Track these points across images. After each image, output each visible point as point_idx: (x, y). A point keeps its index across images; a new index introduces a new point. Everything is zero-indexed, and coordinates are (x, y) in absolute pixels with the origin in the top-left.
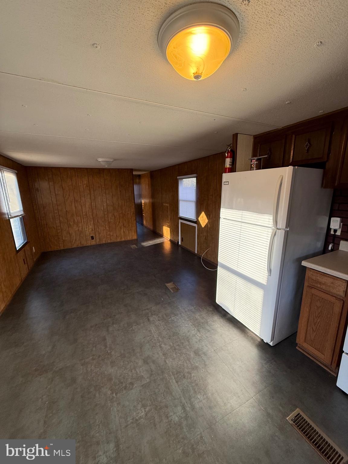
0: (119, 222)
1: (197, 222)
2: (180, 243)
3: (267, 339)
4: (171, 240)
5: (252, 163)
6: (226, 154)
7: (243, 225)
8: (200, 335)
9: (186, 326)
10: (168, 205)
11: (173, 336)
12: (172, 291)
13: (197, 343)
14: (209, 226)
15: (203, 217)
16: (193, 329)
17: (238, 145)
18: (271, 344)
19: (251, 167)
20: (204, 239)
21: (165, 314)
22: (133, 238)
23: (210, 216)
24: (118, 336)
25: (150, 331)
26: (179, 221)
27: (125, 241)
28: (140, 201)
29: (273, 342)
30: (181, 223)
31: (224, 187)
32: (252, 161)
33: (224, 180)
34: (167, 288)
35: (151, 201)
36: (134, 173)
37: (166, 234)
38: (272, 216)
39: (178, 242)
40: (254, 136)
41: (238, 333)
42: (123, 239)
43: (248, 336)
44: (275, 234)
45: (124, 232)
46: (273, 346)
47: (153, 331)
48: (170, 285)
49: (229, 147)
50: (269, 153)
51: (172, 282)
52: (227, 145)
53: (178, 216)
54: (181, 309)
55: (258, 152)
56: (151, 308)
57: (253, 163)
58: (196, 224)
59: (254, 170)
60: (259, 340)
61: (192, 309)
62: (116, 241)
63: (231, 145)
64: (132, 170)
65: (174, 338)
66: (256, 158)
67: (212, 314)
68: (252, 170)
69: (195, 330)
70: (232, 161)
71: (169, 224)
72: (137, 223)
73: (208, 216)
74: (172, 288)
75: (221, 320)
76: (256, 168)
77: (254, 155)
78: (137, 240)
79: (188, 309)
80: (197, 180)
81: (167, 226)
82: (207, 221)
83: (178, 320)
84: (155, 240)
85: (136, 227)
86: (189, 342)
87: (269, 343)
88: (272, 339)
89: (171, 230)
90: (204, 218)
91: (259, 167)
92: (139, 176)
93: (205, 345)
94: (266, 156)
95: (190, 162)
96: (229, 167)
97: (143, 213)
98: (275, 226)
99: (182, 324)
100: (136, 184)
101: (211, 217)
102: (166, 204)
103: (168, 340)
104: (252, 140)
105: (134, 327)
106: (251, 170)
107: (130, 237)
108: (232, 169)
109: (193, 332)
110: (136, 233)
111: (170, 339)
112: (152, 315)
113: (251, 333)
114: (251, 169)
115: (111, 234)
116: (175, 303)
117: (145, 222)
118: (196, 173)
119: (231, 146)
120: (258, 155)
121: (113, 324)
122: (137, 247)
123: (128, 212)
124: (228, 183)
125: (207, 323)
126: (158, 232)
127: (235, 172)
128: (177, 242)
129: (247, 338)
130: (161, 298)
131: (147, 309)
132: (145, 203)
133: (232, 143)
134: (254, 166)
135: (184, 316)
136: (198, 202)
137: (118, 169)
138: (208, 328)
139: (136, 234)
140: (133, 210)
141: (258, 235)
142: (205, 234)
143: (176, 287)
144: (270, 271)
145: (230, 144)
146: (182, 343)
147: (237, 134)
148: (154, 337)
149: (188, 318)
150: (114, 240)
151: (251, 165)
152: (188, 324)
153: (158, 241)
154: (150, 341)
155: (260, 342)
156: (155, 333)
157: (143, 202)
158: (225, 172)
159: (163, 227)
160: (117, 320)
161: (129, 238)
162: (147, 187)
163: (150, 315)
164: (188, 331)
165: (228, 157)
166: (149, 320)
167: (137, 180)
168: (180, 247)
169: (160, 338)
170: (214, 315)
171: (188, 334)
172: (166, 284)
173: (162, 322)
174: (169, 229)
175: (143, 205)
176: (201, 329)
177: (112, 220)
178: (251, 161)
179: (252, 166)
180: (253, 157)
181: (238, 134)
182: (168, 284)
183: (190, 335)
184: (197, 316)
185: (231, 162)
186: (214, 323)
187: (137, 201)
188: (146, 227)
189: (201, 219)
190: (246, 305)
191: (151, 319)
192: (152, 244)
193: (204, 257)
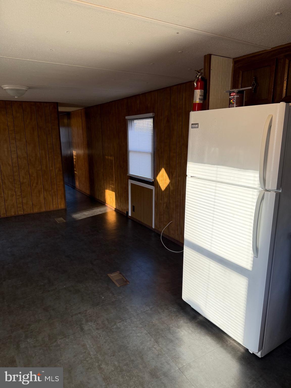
0: (37, 183)
1: (154, 183)
2: (130, 214)
3: (254, 348)
4: (116, 210)
5: (230, 97)
6: (195, 84)
7: (218, 185)
8: (158, 348)
9: (138, 336)
10: (112, 158)
11: (119, 352)
12: (117, 285)
13: (154, 359)
14: (171, 188)
15: (162, 176)
16: (149, 339)
17: (211, 71)
18: (259, 355)
19: (230, 103)
20: (164, 207)
21: (107, 320)
22: (60, 208)
23: (172, 175)
24: (34, 355)
25: (84, 345)
26: (129, 182)
27: (46, 212)
28: (69, 152)
29: (262, 351)
30: (132, 184)
31: (192, 132)
32: (232, 94)
33: (192, 121)
34: (110, 281)
35: (87, 152)
36: (61, 109)
37: (109, 200)
38: (258, 172)
39: (128, 213)
40: (234, 59)
41: (213, 343)
42: (43, 210)
43: (227, 345)
44: (263, 198)
45: (45, 198)
46: (262, 358)
47: (88, 346)
48: (114, 276)
49: (199, 74)
50: (254, 84)
51: (118, 272)
52: (195, 70)
53: (128, 175)
54: (130, 310)
55: (240, 81)
56: (86, 311)
57: (232, 97)
58: (154, 186)
59: (234, 107)
60: (242, 350)
61: (147, 311)
62: (32, 212)
63: (202, 71)
64: (56, 105)
65: (119, 354)
66: (236, 90)
67: (177, 316)
68: (232, 107)
69: (151, 340)
70: (203, 94)
71: (114, 187)
72: (66, 186)
73: (171, 174)
74: (116, 281)
75: (190, 324)
76: (236, 105)
77: (234, 86)
78: (65, 210)
79: (141, 311)
80: (154, 121)
81: (111, 189)
82: (168, 181)
83: (127, 327)
84: (93, 210)
85: (65, 191)
86: (142, 359)
87: (256, 354)
88: (261, 348)
89: (117, 195)
90: (164, 177)
91: (240, 103)
92: (68, 115)
93: (167, 362)
94: (250, 88)
95: (144, 94)
96: (199, 102)
97: (74, 171)
98: (263, 186)
99: (131, 333)
100: (64, 126)
101: (174, 176)
102: (109, 157)
103: (112, 357)
104: (231, 65)
105: (59, 341)
106: (229, 107)
107: (55, 206)
108: (204, 106)
109: (148, 343)
110: (64, 199)
111: (113, 356)
112: (87, 321)
113: (231, 341)
114: (229, 105)
115: (25, 201)
116: (122, 302)
117: (77, 184)
118: (153, 112)
119: (202, 73)
120: (240, 86)
121: (27, 337)
122: (65, 221)
123: (51, 168)
124: (197, 126)
125: (169, 329)
126: (98, 198)
127: (208, 109)
128: (126, 213)
129: (225, 349)
130: (101, 296)
131: (80, 313)
132: (77, 156)
133: (203, 67)
134: (233, 101)
135: (136, 321)
136: (155, 154)
137: (35, 103)
138: (170, 336)
139: (64, 201)
140: (59, 165)
141: (238, 200)
142: (166, 200)
143: (124, 278)
144: (256, 250)
145: (200, 70)
146: (133, 361)
147: (210, 55)
148: (90, 354)
149: (141, 324)
150: (28, 210)
151: (230, 99)
152: (142, 333)
153: (97, 211)
154: (84, 360)
155: (243, 353)
156: (92, 348)
157: (74, 153)
158: (194, 110)
159: (105, 192)
160: (32, 332)
161: (53, 207)
162: (81, 131)
163: (84, 322)
164: (142, 343)
165: (197, 88)
166: (82, 329)
167: (66, 121)
168: (130, 221)
169: (99, 356)
170: (179, 318)
171: (141, 347)
172: (109, 275)
173: (103, 331)
174: (114, 193)
175: (74, 157)
176: (160, 339)
177: (25, 181)
178: (230, 94)
179: (232, 101)
180: (233, 89)
181: (212, 56)
182: (112, 275)
183: (143, 349)
184: (155, 320)
185: (202, 96)
186: (179, 330)
187: (65, 152)
188: (80, 191)
189: (161, 179)
190: (224, 300)
191: (86, 328)
192: (89, 216)
193: (165, 233)
